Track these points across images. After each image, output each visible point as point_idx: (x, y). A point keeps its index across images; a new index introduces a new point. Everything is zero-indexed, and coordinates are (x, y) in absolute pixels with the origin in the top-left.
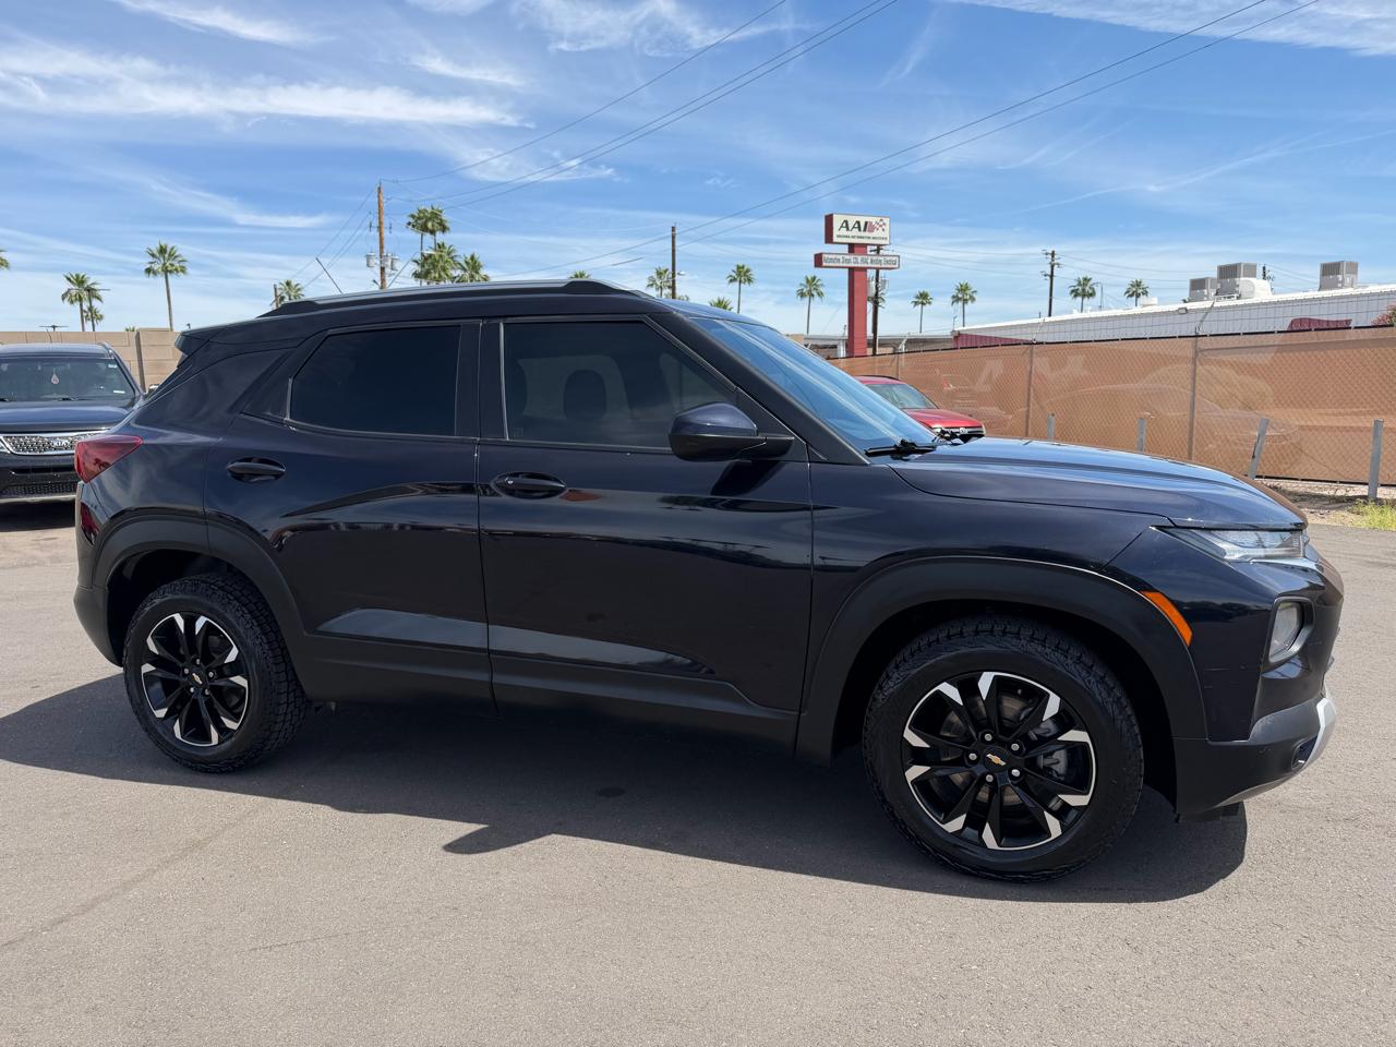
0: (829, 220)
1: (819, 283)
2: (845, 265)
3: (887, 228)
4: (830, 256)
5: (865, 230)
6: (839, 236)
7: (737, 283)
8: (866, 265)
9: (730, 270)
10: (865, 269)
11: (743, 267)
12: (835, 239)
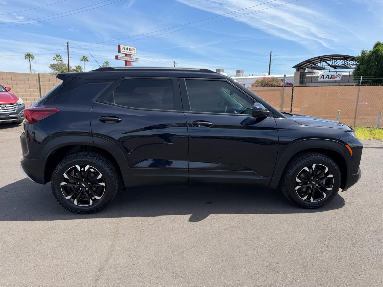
0: (119, 46)
1: (109, 63)
2: (124, 60)
3: (135, 50)
4: (120, 57)
5: (129, 50)
6: (122, 51)
7: (83, 61)
8: (130, 60)
9: (81, 57)
10: (130, 61)
11: (85, 56)
12: (121, 52)
